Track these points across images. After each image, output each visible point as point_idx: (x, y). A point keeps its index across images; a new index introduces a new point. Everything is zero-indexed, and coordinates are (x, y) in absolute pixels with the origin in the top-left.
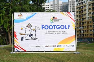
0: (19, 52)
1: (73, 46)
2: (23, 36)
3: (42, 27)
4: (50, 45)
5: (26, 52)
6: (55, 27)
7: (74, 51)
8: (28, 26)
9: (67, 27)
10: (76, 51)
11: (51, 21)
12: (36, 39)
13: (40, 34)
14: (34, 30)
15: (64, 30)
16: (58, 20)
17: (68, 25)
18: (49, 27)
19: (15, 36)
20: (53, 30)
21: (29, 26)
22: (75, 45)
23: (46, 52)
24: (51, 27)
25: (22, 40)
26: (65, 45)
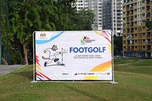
0: (42, 80)
1: (109, 74)
2: (46, 61)
3: (71, 50)
4: (80, 73)
5: (50, 80)
6: (87, 49)
7: (110, 81)
8: (52, 49)
9: (101, 50)
10: (112, 81)
11: (82, 42)
12: (62, 65)
13: (68, 58)
14: (60, 53)
15: (98, 53)
16: (91, 41)
17: (103, 48)
18: (79, 50)
19: (36, 61)
20: (84, 53)
21: (54, 48)
22: (111, 73)
23: (75, 81)
24: (81, 50)
25: (45, 66)
26: (99, 72)
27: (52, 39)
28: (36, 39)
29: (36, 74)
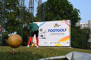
1: (68, 43)
3: (49, 31)
4: (53, 42)
6: (57, 30)
7: (68, 47)
9: (64, 30)
10: (70, 47)
11: (54, 26)
12: (45, 38)
13: (48, 35)
14: (44, 32)
15: (63, 32)
16: (59, 26)
18: (53, 31)
21: (41, 30)
22: (69, 42)
24: (54, 31)
26: (63, 42)
29: (32, 43)
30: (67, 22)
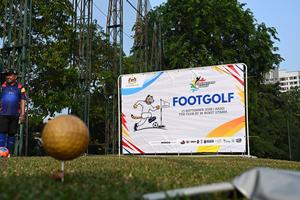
0: (130, 154)
1: (240, 140)
3: (174, 102)
4: (190, 139)
5: (143, 154)
6: (202, 98)
7: (240, 153)
8: (146, 101)
9: (226, 98)
10: (246, 153)
11: (193, 86)
12: (161, 127)
13: (171, 115)
14: (158, 108)
15: (221, 104)
16: (208, 84)
17: (229, 94)
18: (187, 101)
20: (196, 106)
21: (149, 100)
22: (244, 139)
23: (181, 154)
24: (192, 101)
25: (136, 130)
26: (222, 138)
27: (145, 85)
28: (122, 87)
30: (234, 69)
